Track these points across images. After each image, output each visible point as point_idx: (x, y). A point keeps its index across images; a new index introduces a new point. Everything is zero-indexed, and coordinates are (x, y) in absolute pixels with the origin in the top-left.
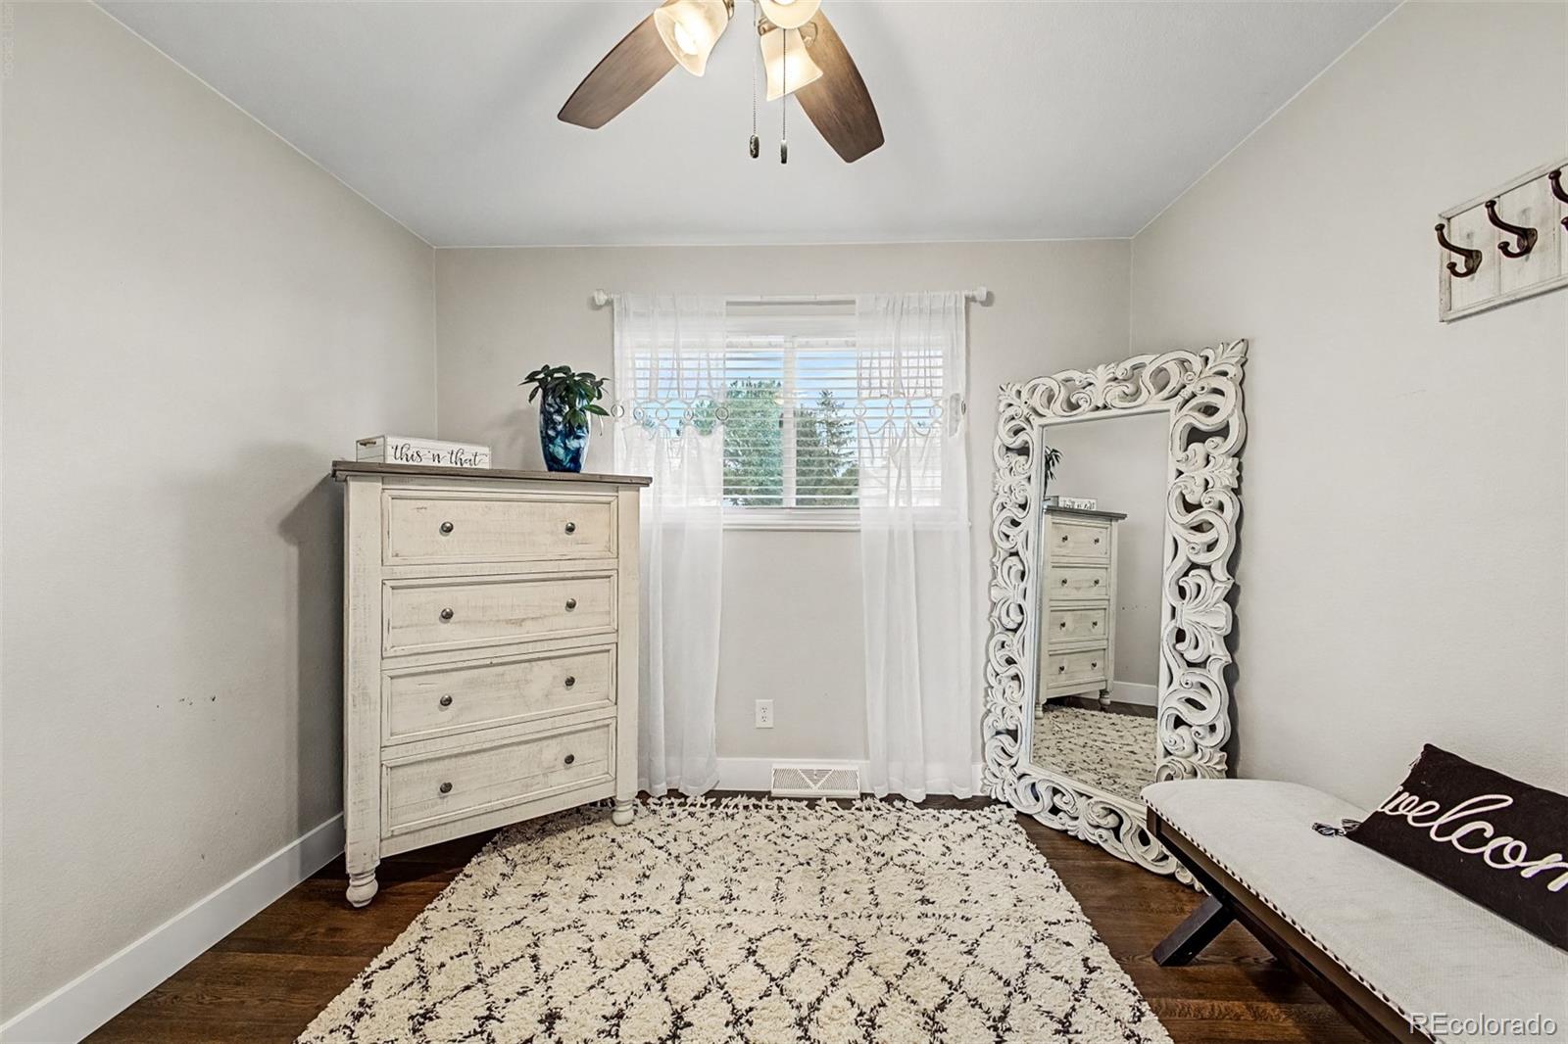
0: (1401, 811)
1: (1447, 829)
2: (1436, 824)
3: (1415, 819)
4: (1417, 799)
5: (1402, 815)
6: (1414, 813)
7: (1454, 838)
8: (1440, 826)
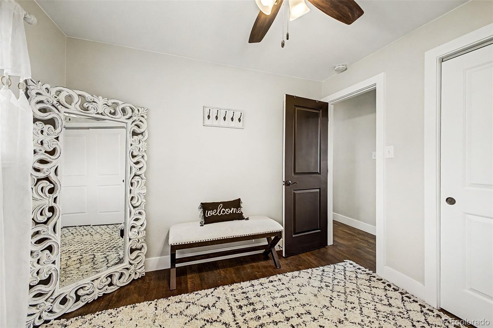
0: (211, 214)
1: (220, 213)
2: (218, 213)
3: (215, 214)
4: (212, 211)
5: (212, 215)
6: (213, 214)
7: (221, 213)
8: (219, 212)
